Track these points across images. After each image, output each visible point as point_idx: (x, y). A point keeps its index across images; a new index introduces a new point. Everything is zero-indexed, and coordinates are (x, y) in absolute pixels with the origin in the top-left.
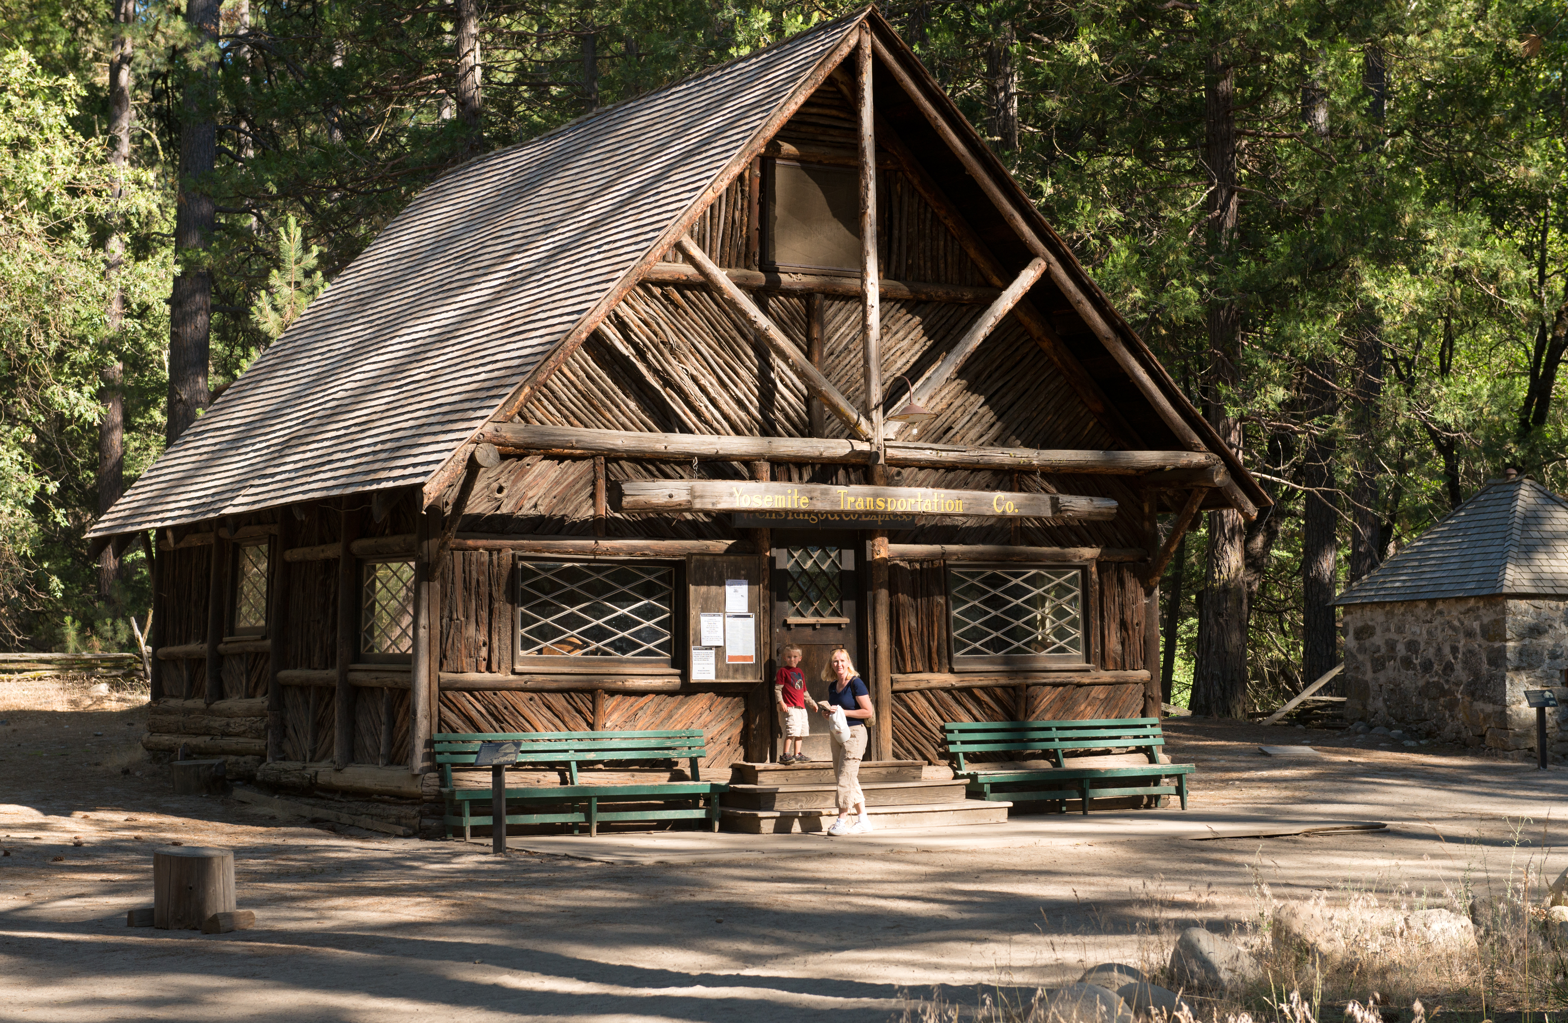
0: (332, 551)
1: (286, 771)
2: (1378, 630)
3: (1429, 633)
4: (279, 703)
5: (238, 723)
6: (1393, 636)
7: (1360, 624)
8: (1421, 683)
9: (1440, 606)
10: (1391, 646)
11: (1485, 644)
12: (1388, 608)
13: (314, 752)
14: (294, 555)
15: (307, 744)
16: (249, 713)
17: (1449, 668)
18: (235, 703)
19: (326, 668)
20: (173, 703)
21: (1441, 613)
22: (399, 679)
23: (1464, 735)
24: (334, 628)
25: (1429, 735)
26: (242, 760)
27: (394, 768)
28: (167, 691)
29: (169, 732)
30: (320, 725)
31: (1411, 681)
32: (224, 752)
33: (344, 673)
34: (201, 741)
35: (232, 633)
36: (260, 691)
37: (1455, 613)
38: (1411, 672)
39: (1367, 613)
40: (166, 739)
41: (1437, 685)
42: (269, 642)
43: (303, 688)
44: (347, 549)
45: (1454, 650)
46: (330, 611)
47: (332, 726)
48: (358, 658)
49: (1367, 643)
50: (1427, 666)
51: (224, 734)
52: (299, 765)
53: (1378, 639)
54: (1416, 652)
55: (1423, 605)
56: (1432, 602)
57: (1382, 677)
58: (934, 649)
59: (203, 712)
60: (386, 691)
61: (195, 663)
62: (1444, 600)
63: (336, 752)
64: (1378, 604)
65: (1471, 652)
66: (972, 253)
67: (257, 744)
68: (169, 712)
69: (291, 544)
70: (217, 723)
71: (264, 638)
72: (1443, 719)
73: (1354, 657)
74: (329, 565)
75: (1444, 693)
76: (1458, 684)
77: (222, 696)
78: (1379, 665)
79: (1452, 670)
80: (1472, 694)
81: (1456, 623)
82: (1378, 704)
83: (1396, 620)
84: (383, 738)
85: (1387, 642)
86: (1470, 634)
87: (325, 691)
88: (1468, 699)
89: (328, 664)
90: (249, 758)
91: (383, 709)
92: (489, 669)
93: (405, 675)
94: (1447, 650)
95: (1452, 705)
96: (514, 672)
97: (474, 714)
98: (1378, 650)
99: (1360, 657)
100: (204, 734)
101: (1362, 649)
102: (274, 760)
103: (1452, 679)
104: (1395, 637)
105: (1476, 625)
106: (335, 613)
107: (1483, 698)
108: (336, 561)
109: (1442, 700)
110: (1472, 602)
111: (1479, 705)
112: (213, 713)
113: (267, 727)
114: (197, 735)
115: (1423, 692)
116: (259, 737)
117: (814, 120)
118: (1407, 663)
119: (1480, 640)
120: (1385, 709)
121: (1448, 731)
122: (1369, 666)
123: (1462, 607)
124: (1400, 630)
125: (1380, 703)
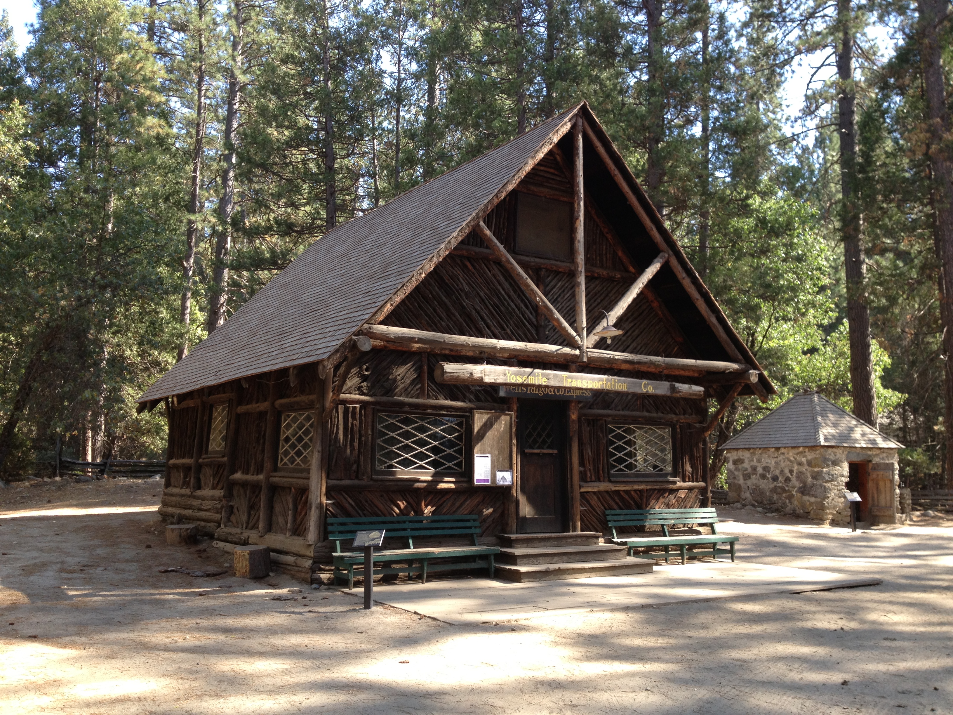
0: (264, 406)
1: (231, 534)
2: (746, 461)
3: (776, 463)
4: (229, 495)
5: (207, 504)
6: (755, 463)
7: (736, 458)
8: (772, 486)
9: (783, 450)
10: (754, 469)
11: (810, 469)
12: (752, 451)
13: (248, 523)
14: (241, 409)
15: (244, 518)
16: (213, 498)
17: (788, 480)
18: (206, 492)
19: (257, 474)
20: (175, 490)
21: (783, 454)
22: (301, 482)
23: (798, 512)
24: (263, 451)
25: (777, 510)
26: (208, 524)
27: (296, 538)
28: (172, 484)
29: (172, 506)
30: (252, 507)
31: (766, 485)
32: (199, 519)
33: (268, 478)
34: (188, 512)
35: (207, 452)
36: (220, 486)
37: (791, 454)
38: (765, 481)
39: (740, 453)
40: (170, 510)
41: (781, 487)
42: (225, 459)
43: (244, 484)
44: (273, 404)
45: (791, 471)
46: (261, 441)
47: (258, 509)
48: (275, 469)
49: (740, 467)
50: (775, 479)
51: (200, 509)
52: (239, 531)
53: (746, 465)
54: (769, 471)
55: (773, 450)
56: (778, 449)
57: (749, 483)
58: (601, 468)
59: (189, 496)
60: (293, 490)
61: (187, 469)
62: (785, 448)
63: (261, 525)
64: (746, 449)
65: (801, 473)
66: (620, 253)
67: (217, 516)
68: (172, 495)
69: (240, 403)
70: (196, 503)
71: (223, 457)
72: (784, 503)
73: (733, 473)
74: (262, 415)
75: (784, 491)
76: (794, 487)
77: (199, 488)
78: (747, 477)
79: (790, 480)
80: (803, 493)
81: (792, 459)
82: (747, 495)
83: (757, 456)
84: (290, 518)
85: (751, 467)
86: (800, 464)
87: (256, 487)
88: (799, 495)
89: (259, 471)
90: (212, 524)
91: (290, 500)
92: (357, 478)
93: (305, 481)
94: (787, 471)
95: (790, 497)
96: (372, 479)
97: (347, 505)
98: (746, 470)
99: (736, 473)
100: (189, 509)
101: (737, 469)
102: (226, 526)
103: (790, 484)
104: (757, 464)
105: (804, 460)
106: (264, 443)
107: (808, 494)
108: (266, 413)
109: (784, 495)
110: (801, 449)
111: (806, 498)
112: (195, 497)
113: (222, 507)
114: (185, 509)
115: (774, 490)
116: (217, 513)
117: (542, 174)
118: (763, 477)
119: (806, 467)
120: (751, 498)
121: (789, 508)
122: (741, 477)
123: (796, 451)
124: (759, 461)
125: (748, 495)
